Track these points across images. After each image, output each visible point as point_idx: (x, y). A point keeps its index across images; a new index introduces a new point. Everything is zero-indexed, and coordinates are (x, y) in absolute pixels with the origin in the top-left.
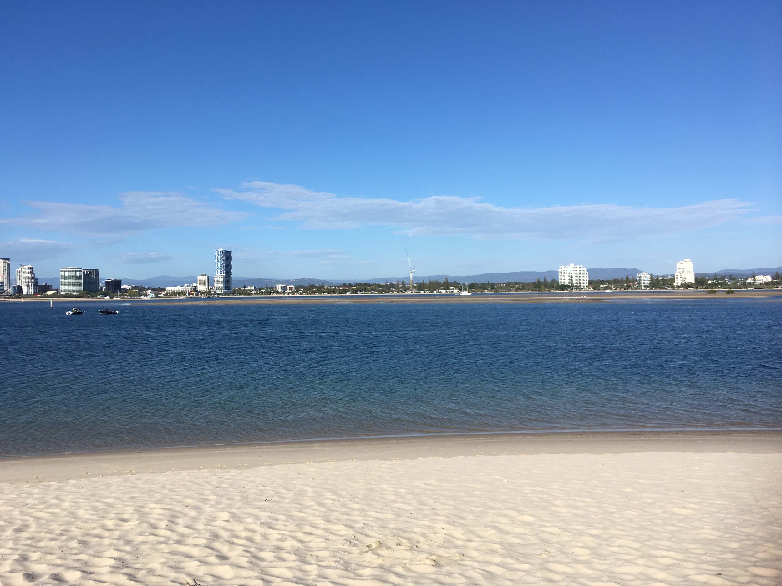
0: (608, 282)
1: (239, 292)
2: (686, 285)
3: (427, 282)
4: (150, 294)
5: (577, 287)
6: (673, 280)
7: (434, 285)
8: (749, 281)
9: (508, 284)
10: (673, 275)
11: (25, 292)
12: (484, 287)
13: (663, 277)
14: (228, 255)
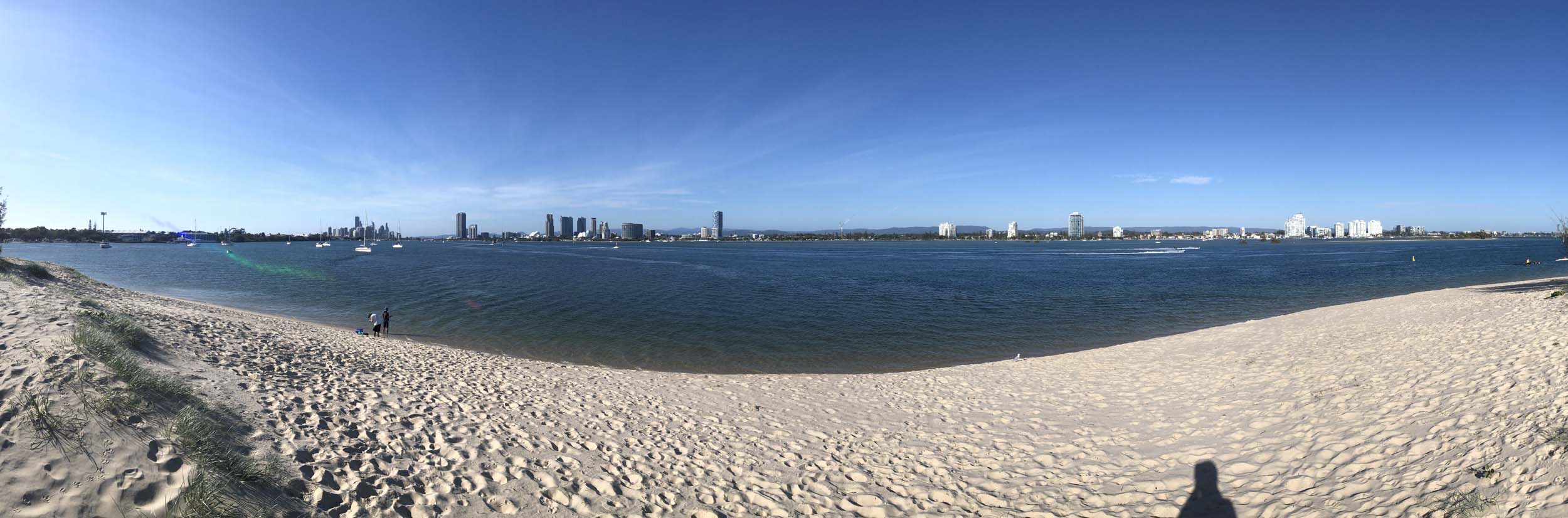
0: (970, 234)
1: (728, 239)
2: (1014, 238)
3: (853, 233)
4: (672, 239)
5: (951, 237)
6: (1007, 234)
7: (857, 235)
8: (1047, 236)
9: (908, 235)
10: (1007, 231)
11: (603, 237)
12: (891, 237)
13: (1001, 232)
14: (720, 214)
